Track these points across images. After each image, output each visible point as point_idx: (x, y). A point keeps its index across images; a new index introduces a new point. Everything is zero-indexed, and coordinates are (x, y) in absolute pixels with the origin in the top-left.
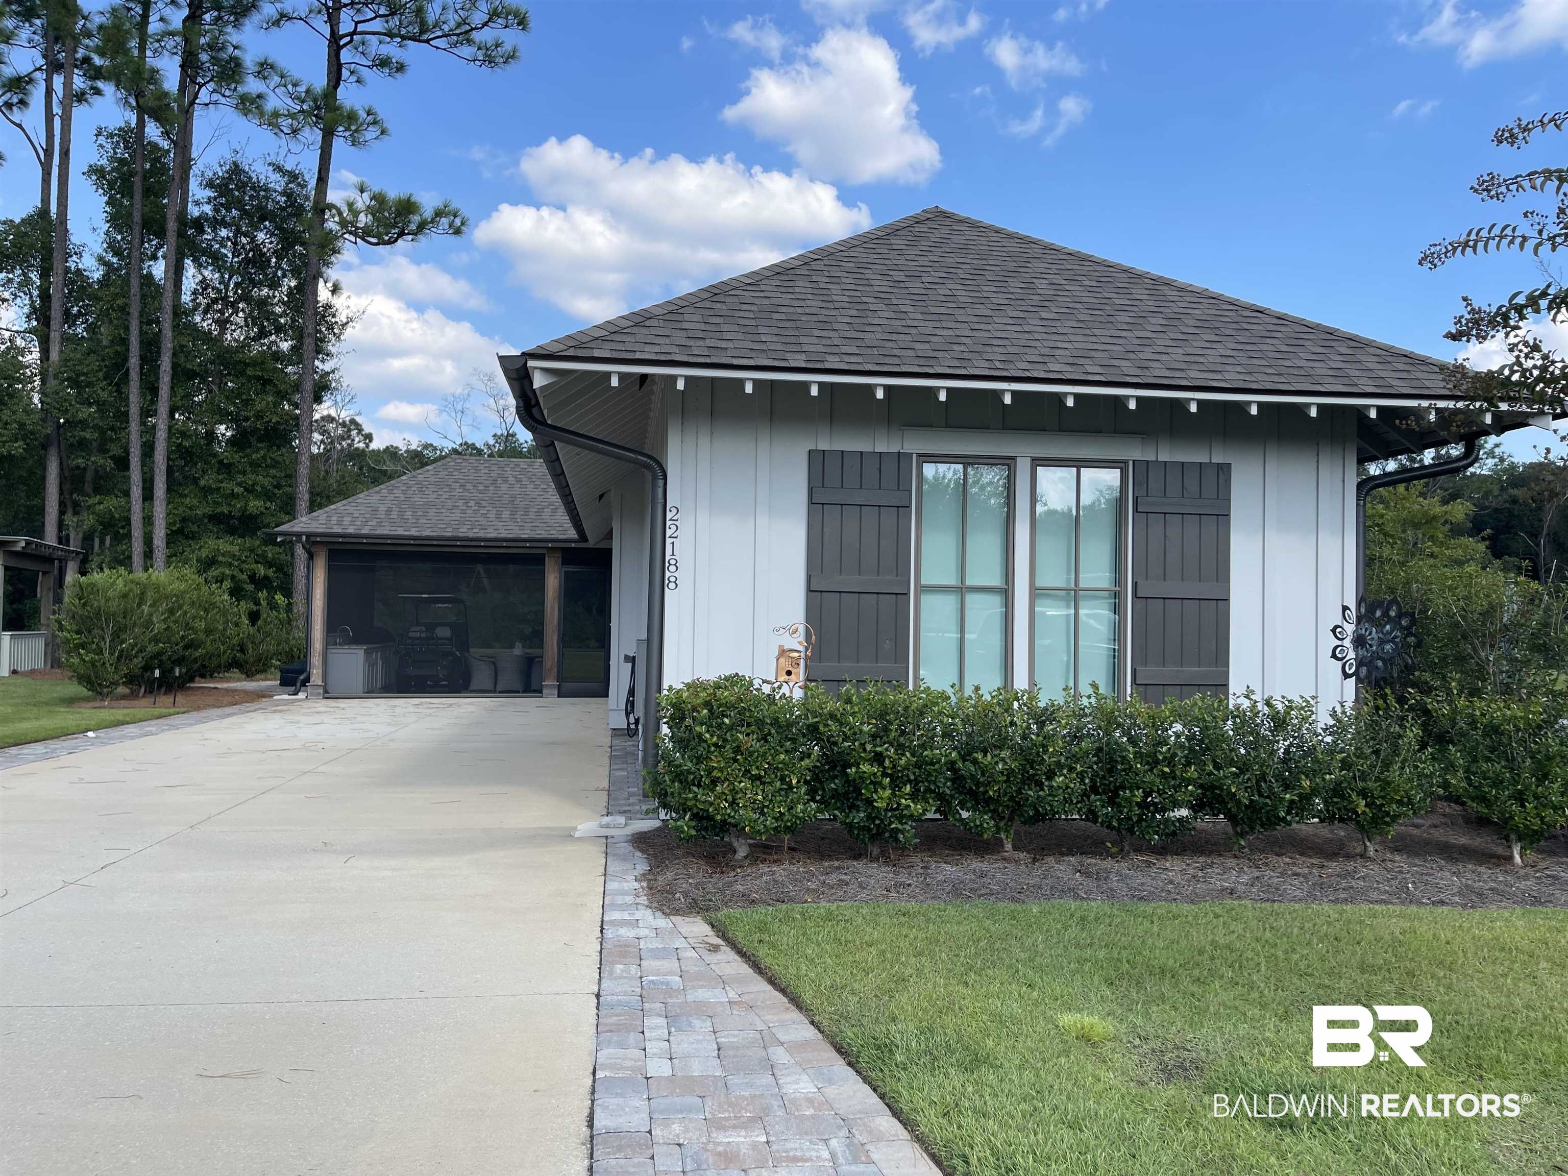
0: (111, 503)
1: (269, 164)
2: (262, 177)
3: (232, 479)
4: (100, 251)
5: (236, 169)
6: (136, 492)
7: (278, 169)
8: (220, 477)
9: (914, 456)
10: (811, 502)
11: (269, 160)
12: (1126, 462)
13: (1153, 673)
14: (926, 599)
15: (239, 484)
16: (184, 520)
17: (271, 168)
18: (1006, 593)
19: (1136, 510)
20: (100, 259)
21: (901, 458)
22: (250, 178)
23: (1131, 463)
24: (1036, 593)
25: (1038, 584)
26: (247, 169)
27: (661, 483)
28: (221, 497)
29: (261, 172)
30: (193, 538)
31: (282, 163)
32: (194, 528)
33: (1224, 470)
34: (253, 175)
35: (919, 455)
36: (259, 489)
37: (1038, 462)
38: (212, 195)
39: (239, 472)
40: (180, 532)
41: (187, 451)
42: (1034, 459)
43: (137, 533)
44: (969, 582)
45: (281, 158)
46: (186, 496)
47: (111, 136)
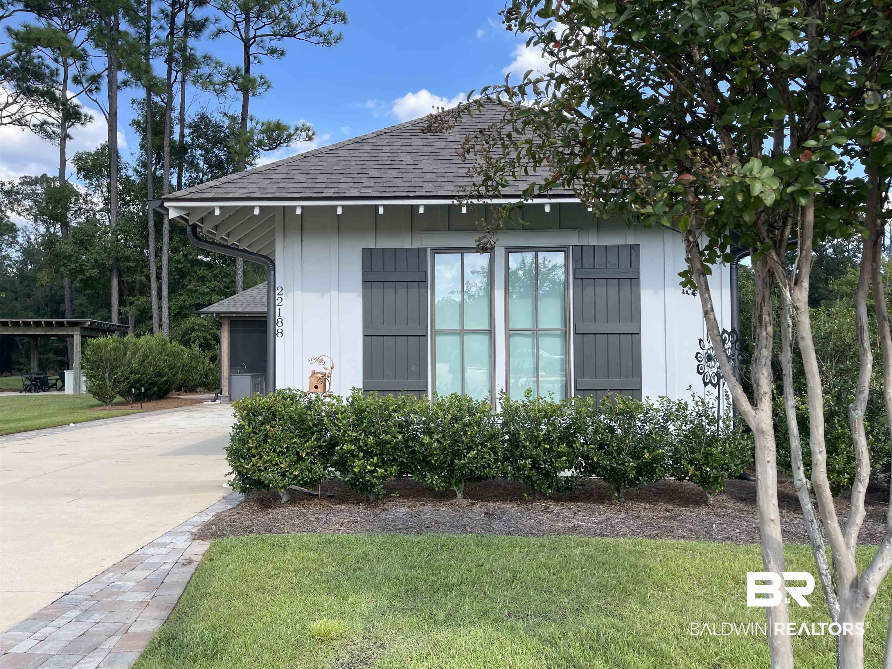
0: (143, 300)
1: (221, 113)
2: (218, 120)
3: (205, 284)
4: (135, 166)
5: (203, 117)
6: (154, 293)
7: (225, 115)
8: (198, 284)
9: (429, 250)
10: (364, 281)
11: (220, 110)
12: (567, 247)
13: (589, 382)
14: (438, 338)
15: (208, 287)
16: (181, 308)
17: (222, 115)
18: (490, 333)
19: (575, 278)
20: (135, 170)
21: (420, 252)
22: (211, 121)
23: (571, 247)
24: (509, 333)
25: (511, 327)
26: (209, 116)
27: (273, 272)
28: (199, 294)
29: (216, 117)
30: (185, 317)
31: (227, 111)
32: (186, 312)
33: (634, 249)
34: (213, 119)
35: (432, 249)
36: (217, 289)
37: (508, 250)
38: (191, 131)
39: (208, 281)
40: (178, 313)
41: (181, 271)
42: (506, 248)
43: (155, 316)
44: (466, 328)
45: (226, 109)
46: (182, 295)
47: (139, 104)
